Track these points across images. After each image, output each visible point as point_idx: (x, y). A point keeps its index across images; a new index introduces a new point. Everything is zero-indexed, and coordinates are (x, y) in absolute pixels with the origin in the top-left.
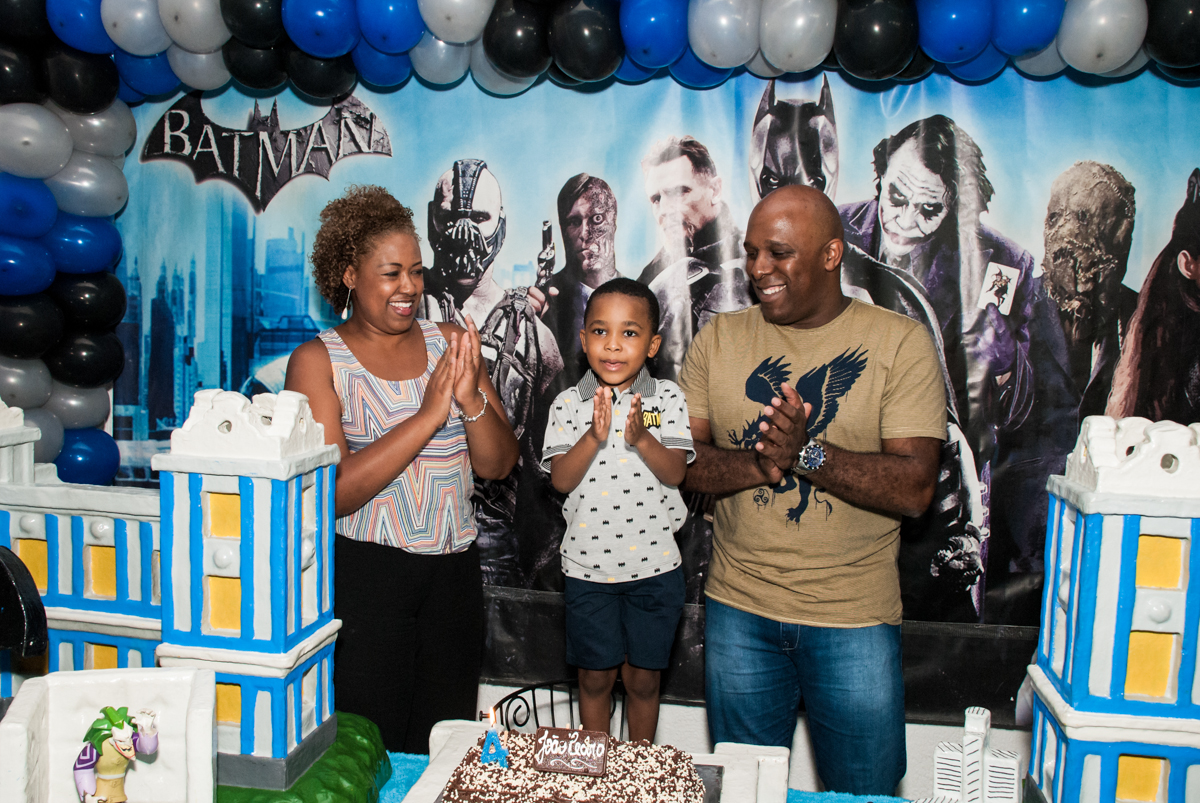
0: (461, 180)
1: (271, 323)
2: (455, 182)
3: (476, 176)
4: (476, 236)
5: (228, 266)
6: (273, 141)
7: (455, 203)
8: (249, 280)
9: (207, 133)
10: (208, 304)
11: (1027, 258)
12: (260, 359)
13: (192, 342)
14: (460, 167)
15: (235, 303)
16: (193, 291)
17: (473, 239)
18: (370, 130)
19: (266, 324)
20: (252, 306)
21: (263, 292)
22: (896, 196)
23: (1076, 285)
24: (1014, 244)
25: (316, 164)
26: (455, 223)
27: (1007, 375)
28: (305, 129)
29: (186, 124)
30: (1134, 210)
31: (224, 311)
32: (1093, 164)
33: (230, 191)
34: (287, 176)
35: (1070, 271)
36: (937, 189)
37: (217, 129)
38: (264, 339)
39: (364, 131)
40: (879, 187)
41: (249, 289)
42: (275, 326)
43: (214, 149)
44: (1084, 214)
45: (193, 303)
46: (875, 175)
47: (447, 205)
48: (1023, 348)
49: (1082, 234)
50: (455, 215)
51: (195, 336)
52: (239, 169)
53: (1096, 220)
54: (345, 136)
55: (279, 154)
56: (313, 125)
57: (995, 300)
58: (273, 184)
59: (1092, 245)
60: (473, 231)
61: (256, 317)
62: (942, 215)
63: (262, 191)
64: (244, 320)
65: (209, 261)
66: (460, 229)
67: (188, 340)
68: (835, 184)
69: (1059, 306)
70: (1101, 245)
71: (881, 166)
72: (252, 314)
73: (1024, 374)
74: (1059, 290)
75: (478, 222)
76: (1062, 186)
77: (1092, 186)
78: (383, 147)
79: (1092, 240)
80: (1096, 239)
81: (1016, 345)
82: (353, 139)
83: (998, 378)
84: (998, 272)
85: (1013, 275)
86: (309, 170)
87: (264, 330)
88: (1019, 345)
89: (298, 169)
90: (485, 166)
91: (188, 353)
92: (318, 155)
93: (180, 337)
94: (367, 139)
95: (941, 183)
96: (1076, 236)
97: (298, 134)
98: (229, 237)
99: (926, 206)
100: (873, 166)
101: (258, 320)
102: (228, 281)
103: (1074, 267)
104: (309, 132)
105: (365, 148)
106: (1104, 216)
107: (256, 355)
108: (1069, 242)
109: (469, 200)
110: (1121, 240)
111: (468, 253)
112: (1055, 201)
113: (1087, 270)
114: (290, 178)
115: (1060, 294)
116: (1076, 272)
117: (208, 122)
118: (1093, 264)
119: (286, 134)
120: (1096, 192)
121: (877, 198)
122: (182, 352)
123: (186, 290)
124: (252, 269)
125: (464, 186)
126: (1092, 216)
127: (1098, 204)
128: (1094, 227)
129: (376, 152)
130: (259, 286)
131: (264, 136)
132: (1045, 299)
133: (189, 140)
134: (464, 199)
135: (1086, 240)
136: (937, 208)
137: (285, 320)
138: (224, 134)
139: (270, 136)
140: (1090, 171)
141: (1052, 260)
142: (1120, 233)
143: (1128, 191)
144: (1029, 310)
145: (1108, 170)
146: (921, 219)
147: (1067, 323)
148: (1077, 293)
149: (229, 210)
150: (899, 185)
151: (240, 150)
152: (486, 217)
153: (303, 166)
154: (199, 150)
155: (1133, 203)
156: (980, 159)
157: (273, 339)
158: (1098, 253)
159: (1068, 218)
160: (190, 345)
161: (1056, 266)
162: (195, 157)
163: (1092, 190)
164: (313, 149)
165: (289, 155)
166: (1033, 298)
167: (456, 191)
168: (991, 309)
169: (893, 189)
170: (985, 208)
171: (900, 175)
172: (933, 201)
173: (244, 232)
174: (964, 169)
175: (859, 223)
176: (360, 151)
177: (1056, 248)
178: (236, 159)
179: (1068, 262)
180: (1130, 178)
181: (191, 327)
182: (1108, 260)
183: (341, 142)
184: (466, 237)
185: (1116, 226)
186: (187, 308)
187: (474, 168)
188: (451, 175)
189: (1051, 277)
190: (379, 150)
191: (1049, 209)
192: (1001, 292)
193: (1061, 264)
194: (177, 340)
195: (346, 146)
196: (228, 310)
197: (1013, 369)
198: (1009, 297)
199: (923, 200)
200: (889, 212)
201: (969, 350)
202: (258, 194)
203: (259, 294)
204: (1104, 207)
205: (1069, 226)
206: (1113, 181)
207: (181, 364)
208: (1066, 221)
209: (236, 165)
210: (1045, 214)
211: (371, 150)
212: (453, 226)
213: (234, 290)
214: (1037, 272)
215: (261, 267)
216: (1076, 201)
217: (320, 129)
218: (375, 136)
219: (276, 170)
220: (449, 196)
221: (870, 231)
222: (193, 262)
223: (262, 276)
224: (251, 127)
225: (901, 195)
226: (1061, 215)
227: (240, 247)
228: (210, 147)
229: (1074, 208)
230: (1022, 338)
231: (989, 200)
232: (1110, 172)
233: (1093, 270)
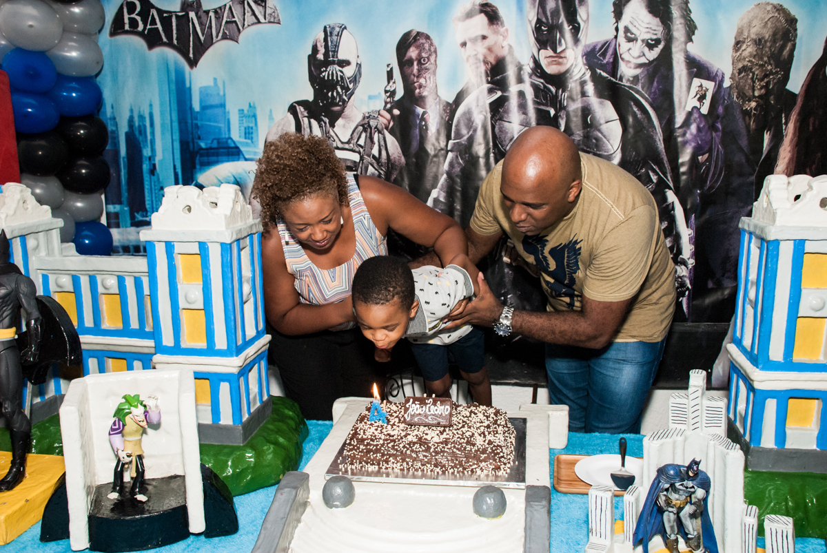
0: (329, 38)
1: (206, 144)
2: (326, 40)
3: (339, 35)
4: (341, 77)
5: (175, 106)
6: (199, 18)
7: (326, 54)
8: (189, 116)
9: (153, 15)
10: (163, 133)
11: (720, 74)
12: (200, 169)
13: (154, 160)
14: (328, 29)
15: (181, 131)
16: (152, 125)
17: (339, 79)
18: (265, 7)
19: (203, 145)
20: (192, 133)
21: (199, 123)
22: (629, 35)
23: (754, 91)
24: (711, 64)
25: (229, 33)
26: (326, 68)
27: (707, 155)
28: (220, 8)
29: (138, 9)
30: (796, 36)
31: (174, 138)
32: (768, 4)
33: (172, 54)
34: (210, 42)
35: (749, 81)
36: (657, 28)
37: (160, 12)
38: (202, 156)
39: (261, 8)
40: (617, 29)
41: (190, 121)
42: (209, 146)
43: (159, 26)
44: (760, 40)
45: (153, 133)
46: (614, 20)
47: (320, 56)
48: (717, 136)
49: (758, 55)
50: (326, 63)
51: (156, 156)
52: (177, 39)
53: (768, 44)
54: (248, 12)
55: (203, 27)
56: (225, 5)
57: (698, 104)
58: (201, 48)
59: (766, 62)
60: (339, 73)
61: (196, 141)
62: (661, 47)
63: (193, 54)
64: (188, 143)
65: (162, 105)
66: (330, 73)
67: (152, 159)
68: (587, 28)
69: (741, 107)
70: (772, 62)
71: (618, 14)
72: (193, 139)
73: (717, 154)
74: (742, 95)
75: (343, 67)
76: (746, 21)
77: (767, 20)
78: (275, 18)
79: (765, 59)
80: (768, 58)
81: (712, 134)
82: (254, 14)
83: (700, 158)
84: (699, 85)
85: (710, 86)
86: (225, 37)
87: (202, 149)
88: (714, 134)
89: (217, 36)
90: (345, 28)
91: (152, 168)
92: (230, 26)
93: (146, 157)
94: (263, 13)
95: (660, 24)
96: (754, 57)
97: (216, 12)
98: (173, 87)
99: (649, 41)
100: (613, 15)
101: (197, 143)
102: (175, 117)
103: (752, 78)
104: (223, 10)
105: (262, 19)
106: (774, 41)
107: (198, 167)
108: (749, 61)
109: (336, 52)
110: (786, 57)
111: (337, 89)
112: (740, 32)
113: (761, 80)
114: (212, 44)
115: (742, 98)
116: (754, 82)
117: (153, 7)
118: (766, 76)
119: (207, 12)
120: (769, 24)
121: (616, 37)
122: (148, 167)
123: (148, 124)
124: (191, 108)
125: (332, 42)
126: (766, 42)
127: (770, 32)
128: (767, 49)
129: (270, 22)
130: (196, 119)
131: (192, 15)
132: (732, 102)
133: (142, 20)
134: (332, 51)
135: (761, 59)
136: (658, 42)
137: (215, 142)
138: (165, 15)
139: (197, 14)
140: (765, 9)
141: (737, 75)
142: (786, 53)
143: (792, 21)
144: (721, 110)
145: (778, 7)
146: (646, 50)
147: (747, 118)
148: (754, 97)
149: (172, 68)
150: (631, 27)
151: (177, 25)
152: (348, 63)
153: (220, 35)
154: (148, 27)
155: (796, 30)
156: (687, 6)
157: (208, 155)
158: (769, 68)
159: (749, 44)
160: (153, 162)
161: (740, 79)
162: (146, 32)
163: (766, 23)
164: (227, 22)
165: (210, 27)
166: (724, 102)
167: (326, 47)
168: (695, 111)
169: (627, 30)
170: (691, 40)
171: (631, 19)
172: (655, 37)
173: (183, 82)
174: (676, 13)
175: (604, 55)
176: (259, 22)
177: (740, 65)
178: (175, 32)
179: (748, 75)
180: (794, 11)
181: (153, 150)
182: (777, 72)
183: (246, 17)
184: (335, 78)
185: (783, 47)
186: (149, 137)
187: (337, 29)
188: (322, 36)
189: (737, 86)
190: (272, 20)
191: (735, 38)
192: (702, 98)
193: (743, 77)
194: (144, 159)
195: (249, 18)
196: (177, 136)
197: (710, 151)
198: (707, 102)
199: (647, 36)
200: (624, 46)
201: (680, 139)
202: (191, 55)
203: (196, 125)
204: (774, 34)
205: (749, 50)
206: (782, 15)
207: (148, 175)
208: (748, 46)
209: (175, 36)
210: (733, 42)
211: (267, 21)
212: (326, 71)
213: (180, 123)
214: (727, 84)
215: (196, 106)
216: (754, 33)
217: (230, 8)
218: (269, 11)
219: (202, 38)
220: (322, 50)
221: (611, 60)
222: (151, 105)
223: (198, 112)
224: (183, 9)
225: (632, 34)
226: (744, 42)
227: (181, 93)
228: (156, 24)
229: (753, 36)
230: (716, 130)
231: (694, 34)
232: (780, 9)
233: (766, 80)
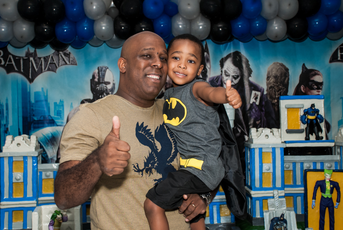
0: (100, 73)
1: (37, 118)
2: (99, 73)
3: (105, 71)
4: (106, 89)
5: (20, 100)
6: (35, 60)
7: (99, 79)
8: (28, 105)
9: (10, 58)
10: (13, 113)
11: (262, 89)
12: (33, 130)
13: (8, 126)
14: (100, 69)
15: (23, 112)
16: (7, 109)
17: (105, 90)
18: (69, 57)
19: (36, 119)
20: (30, 113)
21: (34, 109)
22: (227, 74)
23: (275, 96)
24: (258, 85)
25: (52, 68)
26: (99, 85)
27: (259, 121)
28: (47, 57)
29: (2, 55)
30: (289, 75)
31: (19, 115)
32: (278, 63)
33: (20, 77)
34: (41, 71)
35: (274, 92)
36: (237, 71)
37: (14, 57)
38: (35, 124)
39: (67, 58)
40: (222, 71)
41: (29, 108)
42: (39, 119)
43: (13, 63)
44: (276, 76)
45: (7, 113)
46: (220, 68)
47: (96, 80)
48: (263, 114)
49: (276, 82)
50: (99, 83)
51: (9, 124)
52: (23, 69)
53: (279, 78)
54: (61, 59)
55: (37, 65)
56: (49, 56)
57: (255, 101)
58: (35, 74)
59: (279, 85)
60: (105, 88)
61: (31, 117)
62: (239, 78)
63: (31, 76)
64: (27, 118)
65: (13, 99)
66: (101, 87)
67: (6, 125)
68: (210, 71)
69: (271, 102)
70: (281, 84)
71: (222, 65)
72: (30, 116)
73: (264, 121)
74: (271, 97)
75: (106, 85)
76: (270, 69)
77: (278, 69)
78: (74, 62)
79: (279, 83)
80: (280, 83)
81: (261, 113)
82: (64, 60)
83: (257, 122)
84: (255, 93)
85: (259, 94)
86: (49, 70)
87: (35, 120)
88: (262, 113)
89: (45, 69)
90: (108, 68)
91: (6, 130)
92: (52, 65)
93: (3, 125)
94: (68, 60)
95: (238, 69)
96: (275, 83)
97: (45, 58)
98: (20, 91)
99: (235, 76)
100: (220, 66)
101: (32, 118)
102: (20, 106)
103: (275, 91)
104: (48, 58)
105: (68, 63)
106: (281, 77)
107: (32, 129)
108: (273, 84)
109: (103, 78)
110: (286, 83)
111: (104, 94)
112: (268, 73)
113: (278, 91)
114: (42, 72)
115: (272, 98)
116: (275, 92)
117: (10, 54)
118: (280, 90)
119: (40, 58)
120: (279, 70)
121: (221, 74)
122: (4, 129)
123: (5, 108)
124: (30, 101)
125: (102, 74)
126: (278, 77)
127: (280, 73)
128: (279, 80)
129: (72, 64)
130: (33, 106)
131: (31, 59)
132: (268, 100)
133: (4, 60)
134: (102, 78)
135: (277, 83)
136: (238, 76)
137: (42, 117)
138: (17, 58)
139: (34, 59)
140: (277, 65)
141: (269, 89)
142: (286, 81)
143: (287, 70)
144: (264, 103)
145: (281, 64)
146: (234, 80)
147: (274, 106)
148: (276, 98)
149: (20, 82)
150: (227, 71)
151: (23, 63)
152: (109, 83)
153: (47, 69)
154: (7, 63)
155: (289, 73)
156: (248, 63)
157: (38, 123)
158: (281, 87)
159: (272, 78)
160: (6, 127)
161: (270, 91)
162: (6, 65)
163: (278, 70)
164: (50, 63)
165: (41, 65)
166: (265, 100)
167: (99, 76)
168: (254, 103)
169: (225, 72)
170: (250, 76)
171: (227, 68)
172: (236, 75)
173: (26, 89)
174: (244, 66)
175: (217, 81)
176: (66, 64)
177: (270, 86)
178: (22, 66)
179: (273, 90)
180: (287, 66)
181: (7, 121)
182: (283, 89)
183: (60, 61)
184: (103, 89)
185: (285, 79)
186: (5, 115)
187: (104, 69)
188: (97, 71)
189: (269, 94)
190: (73, 63)
191: (267, 75)
192: (256, 99)
193: (271, 90)
194: (1, 126)
195: (61, 62)
196: (21, 115)
197: (261, 119)
198: (258, 100)
199: (234, 74)
200: (225, 78)
201: (249, 115)
202: (30, 77)
203: (32, 109)
204: (281, 74)
205: (272, 80)
206: (283, 67)
207: (3, 134)
208: (272, 79)
209: (22, 68)
210: (266, 77)
211: (70, 63)
212: (98, 86)
213: (23, 108)
214: (265, 93)
215: (33, 100)
216: (274, 73)
217: (52, 57)
218: (71, 59)
219: (36, 70)
220: (97, 77)
221: (220, 84)
222: (7, 100)
223: (33, 104)
224: (26, 56)
225: (228, 73)
226: (270, 77)
227: (25, 94)
228: (12, 62)
229: (273, 75)
230: (262, 111)
231: (251, 73)
232: (282, 65)
233: (280, 91)
